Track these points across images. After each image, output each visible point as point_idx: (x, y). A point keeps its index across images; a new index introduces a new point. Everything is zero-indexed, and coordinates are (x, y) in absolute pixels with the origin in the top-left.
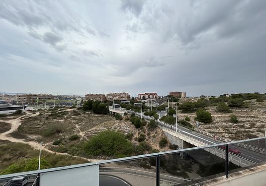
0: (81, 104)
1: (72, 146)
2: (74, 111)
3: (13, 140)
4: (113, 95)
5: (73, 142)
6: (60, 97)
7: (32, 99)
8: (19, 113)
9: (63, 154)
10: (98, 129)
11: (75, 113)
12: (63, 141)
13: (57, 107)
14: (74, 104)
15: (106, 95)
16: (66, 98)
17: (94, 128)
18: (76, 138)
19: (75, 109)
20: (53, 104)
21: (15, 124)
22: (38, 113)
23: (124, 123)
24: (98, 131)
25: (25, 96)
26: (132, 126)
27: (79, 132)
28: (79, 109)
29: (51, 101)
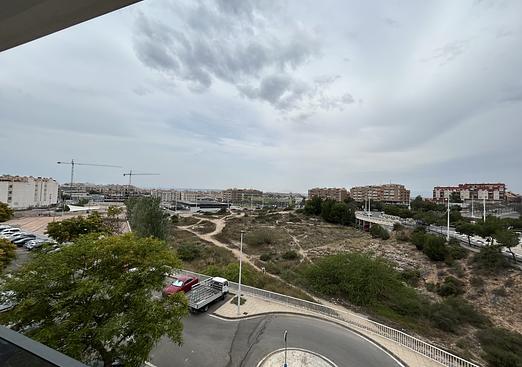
0: (301, 204)
1: (286, 267)
2: (291, 215)
3: (217, 243)
4: (364, 190)
5: (289, 262)
6: (271, 195)
7: (237, 196)
8: (223, 212)
9: (273, 276)
10: (333, 249)
11: (292, 218)
12: (274, 258)
13: (266, 208)
14: (290, 203)
15: (348, 190)
16: (279, 196)
17: (325, 247)
18: (293, 256)
19: (292, 212)
20: (261, 203)
21: (220, 224)
22: (243, 214)
23: (394, 246)
24: (333, 252)
25: (230, 191)
26: (417, 254)
27: (297, 248)
28: (297, 212)
29: (259, 199)
